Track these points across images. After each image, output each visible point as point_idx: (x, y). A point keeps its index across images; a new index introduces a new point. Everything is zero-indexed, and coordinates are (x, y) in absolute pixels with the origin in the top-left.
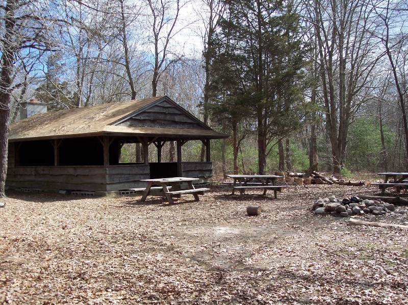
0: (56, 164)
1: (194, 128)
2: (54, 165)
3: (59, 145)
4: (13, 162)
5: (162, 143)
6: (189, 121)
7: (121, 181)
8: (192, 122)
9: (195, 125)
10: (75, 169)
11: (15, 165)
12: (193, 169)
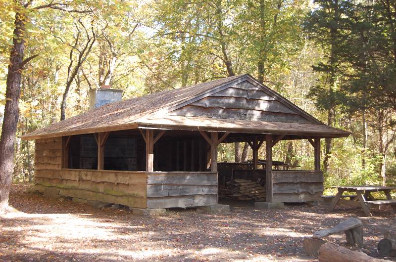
0: (99, 168)
1: (292, 121)
2: (97, 169)
3: (102, 142)
4: (60, 163)
5: (259, 142)
6: (287, 111)
7: (171, 195)
8: (292, 112)
9: (296, 117)
10: (116, 175)
11: (62, 167)
12: (291, 181)
